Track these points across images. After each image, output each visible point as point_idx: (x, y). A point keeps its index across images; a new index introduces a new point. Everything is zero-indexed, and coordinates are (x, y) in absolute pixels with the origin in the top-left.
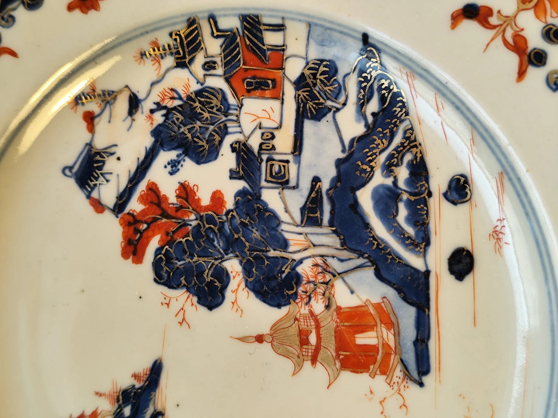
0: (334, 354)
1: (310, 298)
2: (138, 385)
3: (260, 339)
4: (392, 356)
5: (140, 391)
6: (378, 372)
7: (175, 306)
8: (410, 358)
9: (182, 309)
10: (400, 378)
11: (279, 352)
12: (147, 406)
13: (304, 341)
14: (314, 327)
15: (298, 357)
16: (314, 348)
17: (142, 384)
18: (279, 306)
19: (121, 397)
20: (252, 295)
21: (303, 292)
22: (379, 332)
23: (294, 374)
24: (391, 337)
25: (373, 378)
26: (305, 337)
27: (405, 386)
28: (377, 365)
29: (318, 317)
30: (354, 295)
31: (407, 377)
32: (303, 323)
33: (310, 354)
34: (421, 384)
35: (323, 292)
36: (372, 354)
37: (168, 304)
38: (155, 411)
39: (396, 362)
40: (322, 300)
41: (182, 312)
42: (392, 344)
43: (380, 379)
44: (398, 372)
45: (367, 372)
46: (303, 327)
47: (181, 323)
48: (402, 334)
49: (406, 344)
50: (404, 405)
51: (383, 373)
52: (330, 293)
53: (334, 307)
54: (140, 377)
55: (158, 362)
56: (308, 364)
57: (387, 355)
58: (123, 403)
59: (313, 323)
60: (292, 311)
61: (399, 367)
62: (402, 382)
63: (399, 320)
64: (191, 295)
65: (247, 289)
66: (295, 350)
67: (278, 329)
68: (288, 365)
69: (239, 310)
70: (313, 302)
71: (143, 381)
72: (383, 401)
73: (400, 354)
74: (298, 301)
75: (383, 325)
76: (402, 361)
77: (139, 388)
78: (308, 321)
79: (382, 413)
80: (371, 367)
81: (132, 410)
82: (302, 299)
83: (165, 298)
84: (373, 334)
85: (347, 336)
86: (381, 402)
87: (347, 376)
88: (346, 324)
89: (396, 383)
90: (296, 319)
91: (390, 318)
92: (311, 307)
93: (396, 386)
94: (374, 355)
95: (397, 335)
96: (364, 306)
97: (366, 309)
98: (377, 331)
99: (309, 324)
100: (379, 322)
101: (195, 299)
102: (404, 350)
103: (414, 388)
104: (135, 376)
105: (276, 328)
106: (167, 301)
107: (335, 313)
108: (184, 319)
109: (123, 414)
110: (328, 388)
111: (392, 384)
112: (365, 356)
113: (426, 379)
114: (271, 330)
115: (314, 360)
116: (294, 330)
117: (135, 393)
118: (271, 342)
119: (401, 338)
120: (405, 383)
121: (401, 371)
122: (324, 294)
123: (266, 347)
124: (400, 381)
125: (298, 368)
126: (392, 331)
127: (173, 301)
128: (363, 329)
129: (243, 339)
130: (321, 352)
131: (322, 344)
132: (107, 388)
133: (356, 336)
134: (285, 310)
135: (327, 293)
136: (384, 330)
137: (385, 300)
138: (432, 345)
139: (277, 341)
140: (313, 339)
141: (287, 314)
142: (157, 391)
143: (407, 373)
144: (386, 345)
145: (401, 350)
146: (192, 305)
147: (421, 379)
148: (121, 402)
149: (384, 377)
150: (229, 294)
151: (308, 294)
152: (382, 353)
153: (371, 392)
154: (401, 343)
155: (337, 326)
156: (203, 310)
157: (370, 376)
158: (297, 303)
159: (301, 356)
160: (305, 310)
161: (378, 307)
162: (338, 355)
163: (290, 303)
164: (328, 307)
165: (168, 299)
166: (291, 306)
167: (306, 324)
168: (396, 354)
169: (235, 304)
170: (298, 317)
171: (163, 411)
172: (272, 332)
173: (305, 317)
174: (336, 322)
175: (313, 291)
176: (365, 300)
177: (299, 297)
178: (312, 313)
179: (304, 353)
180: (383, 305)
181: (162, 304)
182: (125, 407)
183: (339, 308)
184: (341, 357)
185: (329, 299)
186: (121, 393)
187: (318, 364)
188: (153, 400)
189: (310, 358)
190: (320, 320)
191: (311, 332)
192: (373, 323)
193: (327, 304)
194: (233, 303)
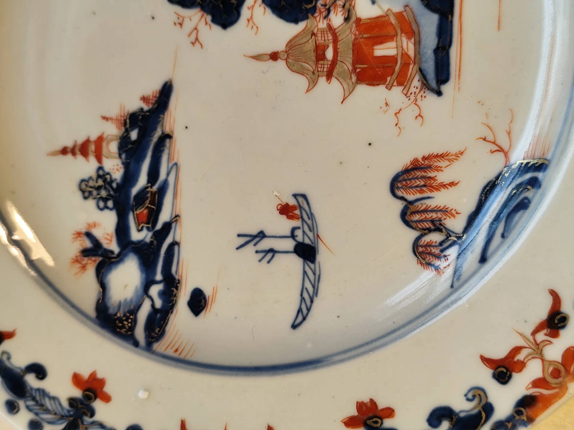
0: (351, 68)
1: (329, 11)
2: (146, 108)
3: (274, 56)
4: (411, 66)
5: (148, 114)
6: (395, 84)
7: (188, 25)
8: (430, 67)
9: (196, 29)
10: (417, 88)
11: (294, 69)
12: (155, 129)
13: (320, 56)
14: (332, 41)
15: (313, 73)
16: (330, 63)
17: (151, 106)
18: (296, 21)
19: (128, 121)
20: (268, 11)
21: (322, 5)
22: (399, 43)
23: (307, 91)
24: (411, 47)
25: (390, 90)
26: (321, 53)
27: (422, 96)
28: (395, 76)
29: (337, 31)
30: (375, 6)
31: (425, 87)
32: (320, 38)
33: (325, 70)
34: (439, 93)
35: (342, 4)
36: (390, 65)
37: (181, 24)
38: (163, 133)
39: (414, 72)
40: (342, 13)
41: (195, 32)
42: (411, 53)
43: (397, 90)
44: (416, 82)
45: (384, 84)
46: (320, 40)
47: (193, 44)
48: (423, 43)
49: (426, 53)
50: (419, 115)
51: (400, 84)
52: (350, 5)
53: (353, 19)
54: (149, 99)
55: (168, 84)
56: (322, 80)
57: (406, 65)
58: (130, 127)
59: (330, 37)
60: (309, 26)
61: (417, 78)
62: (419, 92)
63: (421, 29)
64: (205, 15)
65: (263, 5)
66: (310, 67)
67: (293, 45)
68: (302, 81)
69: (255, 28)
70: (332, 15)
71: (152, 103)
72: (399, 112)
73: (420, 64)
74: (316, 15)
75: (403, 35)
76: (421, 70)
77: (148, 111)
78: (326, 35)
79: (396, 125)
80: (389, 79)
81: (139, 134)
82: (321, 13)
83: (178, 18)
84: (392, 44)
85: (365, 48)
86: (396, 114)
87: (363, 90)
88: (365, 36)
89: (413, 94)
90: (313, 34)
91: (411, 26)
92: (330, 20)
93: (412, 97)
94: (392, 66)
95: (418, 44)
96: (384, 16)
97: (387, 18)
98: (396, 41)
99: (326, 38)
100: (399, 32)
101: (209, 18)
102: (424, 59)
103: (431, 97)
104: (144, 99)
105: (292, 45)
106: (180, 20)
107: (354, 25)
108: (197, 39)
109: (129, 138)
110: (342, 102)
111: (409, 94)
112: (383, 67)
113: (444, 88)
114: (286, 47)
115: (329, 76)
116: (310, 46)
117: (143, 116)
118: (286, 59)
119: (422, 47)
120: (422, 93)
121: (419, 81)
122: (344, 6)
123: (281, 64)
124: (417, 91)
125: (313, 83)
126: (413, 40)
127: (187, 21)
128: (382, 39)
129: (257, 58)
130: (337, 66)
131: (339, 58)
132: (114, 111)
133: (375, 47)
134: (302, 25)
135: (347, 5)
136: (404, 40)
137: (407, 8)
138: (454, 52)
139: (293, 58)
140: (329, 54)
141: (304, 29)
142: (166, 114)
143: (425, 82)
144: (405, 55)
145: (420, 59)
146: (206, 23)
147: (439, 88)
148: (128, 126)
149: (401, 88)
150: (245, 12)
151: (327, 7)
152: (401, 64)
153: (387, 104)
154: (421, 52)
155: (356, 39)
156: (217, 29)
157: (386, 87)
158: (315, 17)
159: (316, 72)
160: (323, 25)
161: (399, 16)
162: (354, 69)
163: (307, 18)
164: (347, 19)
165: (181, 19)
166: (309, 20)
167: (323, 39)
168: (415, 64)
169: (251, 21)
170: (315, 31)
171: (171, 134)
172: (288, 49)
173: (323, 31)
174: (355, 34)
175: (333, 4)
176: (386, 9)
177: (317, 11)
178: (330, 27)
179: (319, 69)
180: (404, 14)
181: (175, 24)
182: (132, 130)
183: (358, 20)
184: (358, 70)
185: (349, 11)
186: (128, 117)
187: (334, 80)
188: (161, 123)
189: (325, 73)
190: (338, 34)
191: (328, 46)
192: (393, 33)
193: (346, 16)
194: (248, 20)
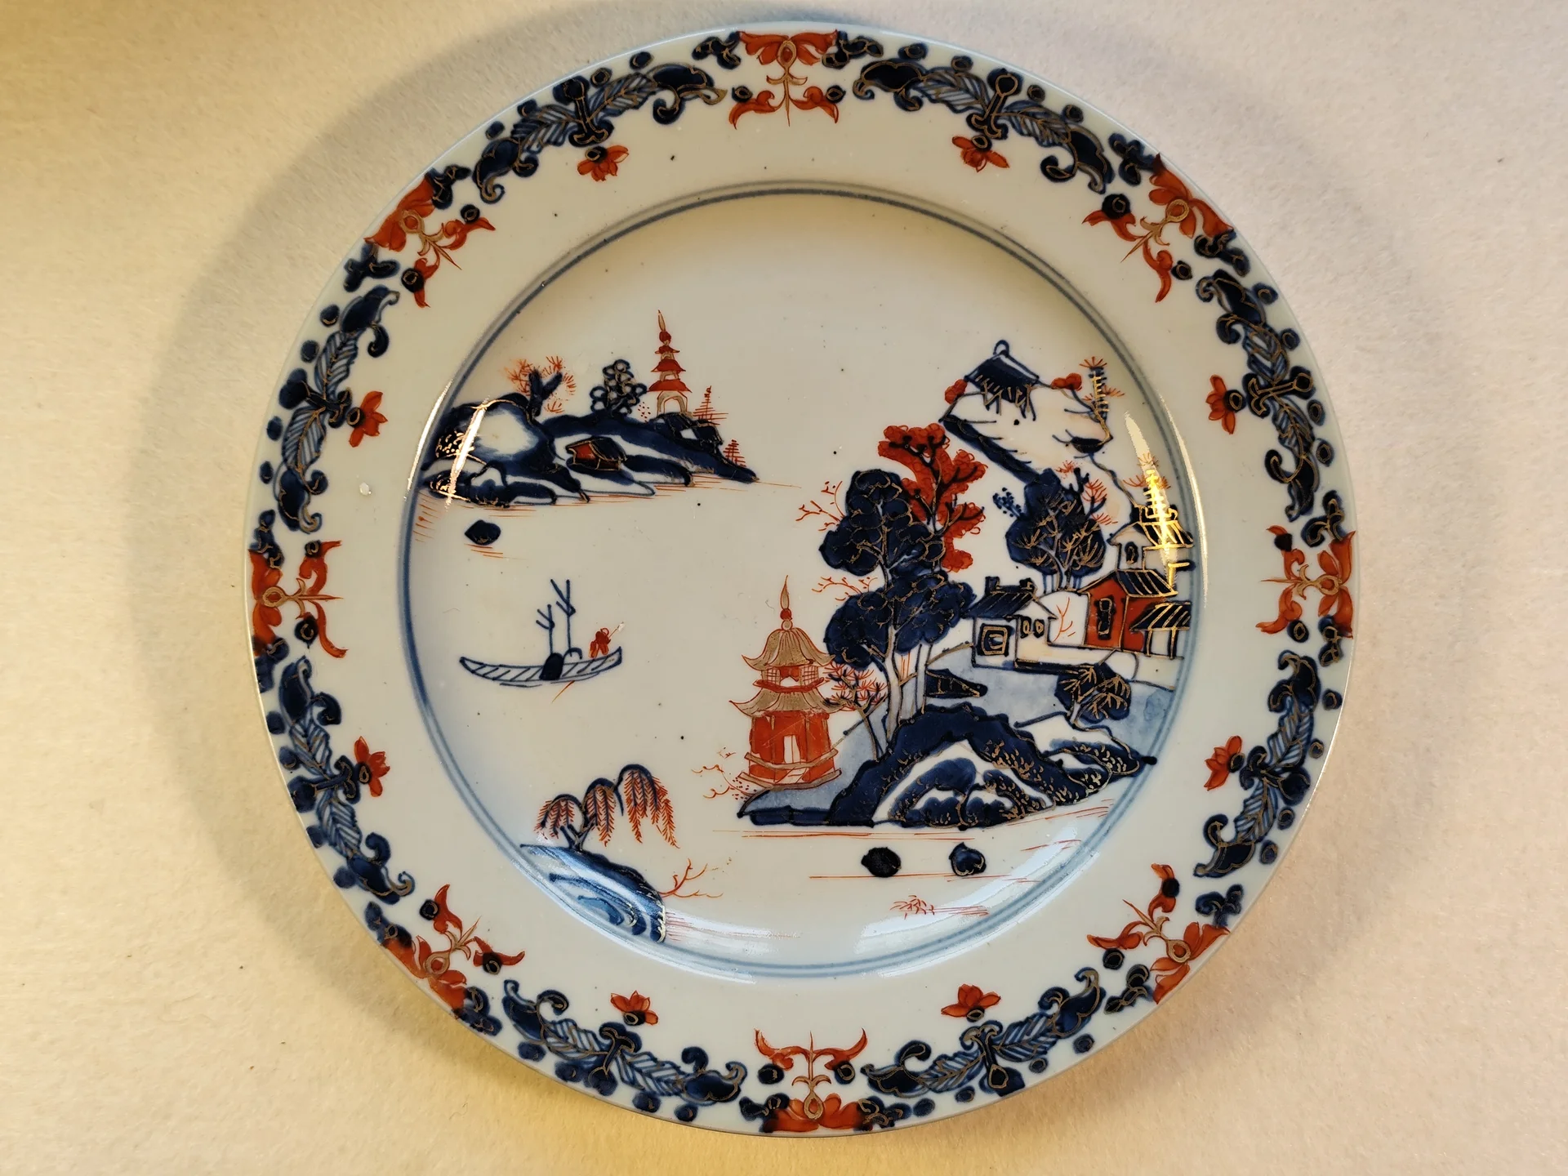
0: (770, 709)
1: (838, 680)
2: (722, 448)
3: (786, 614)
4: (772, 781)
5: (715, 452)
6: (752, 763)
7: (825, 501)
8: (771, 802)
9: (821, 511)
10: (747, 789)
11: (770, 639)
12: (696, 463)
13: (785, 672)
14: (803, 684)
15: (766, 664)
16: (778, 683)
17: (724, 455)
18: (826, 640)
19: (706, 425)
20: (840, 604)
21: (845, 671)
22: (799, 766)
23: (744, 658)
24: (794, 780)
25: (745, 757)
26: (790, 673)
27: (737, 795)
28: (761, 762)
29: (814, 690)
30: (842, 736)
31: (748, 798)
32: (806, 670)
33: (770, 678)
34: (740, 815)
35: (845, 696)
36: (774, 756)
37: (826, 491)
38: (691, 473)
39: (766, 785)
40: (835, 696)
41: (817, 510)
42: (787, 780)
43: (745, 766)
44: (753, 788)
45: (752, 750)
46: (804, 670)
47: (802, 508)
48: (799, 793)
49: (787, 797)
50: (716, 794)
51: (752, 769)
52: (844, 706)
53: (827, 710)
54: (733, 452)
55: (753, 477)
56: (757, 676)
57: (772, 774)
58: (698, 428)
59: (807, 683)
60: (821, 656)
61: (759, 789)
62: (742, 792)
63: (814, 790)
64: (838, 523)
65: (847, 598)
66: (773, 659)
67: (801, 641)
68: (756, 651)
69: (820, 588)
70: (833, 683)
71: (728, 456)
72: (719, 770)
73: (774, 790)
74: (834, 664)
75: (808, 769)
76: (767, 792)
77: (718, 450)
78: (810, 677)
79: (705, 768)
80: (758, 755)
81: (690, 440)
82: (836, 670)
83: (834, 487)
84: (797, 758)
85: (792, 726)
86: (717, 766)
87: (746, 724)
88: (808, 726)
89: (740, 785)
90: (811, 662)
91: (816, 779)
92: (827, 681)
93: (736, 784)
94: (772, 758)
95: (797, 787)
96: (830, 747)
97: (827, 749)
98: (800, 762)
99: (806, 678)
100: (811, 765)
101: (833, 528)
102: (779, 794)
103: (736, 806)
104: (734, 445)
105: (800, 634)
106: (831, 490)
107: (820, 711)
108: (808, 513)
109: (685, 428)
110: (731, 702)
111: (739, 780)
112: (771, 748)
113: (747, 819)
114: (798, 629)
115: (761, 684)
116: (798, 659)
117: (712, 444)
118: (783, 629)
119: (794, 792)
120: (742, 795)
121: (755, 790)
122: (842, 697)
123: (777, 623)
124: (743, 790)
125: (754, 664)
126: (801, 781)
127: (829, 498)
128: (803, 746)
129: (785, 592)
130: (773, 693)
131: (782, 694)
132: (717, 405)
133: (794, 737)
134: (822, 647)
135: (844, 702)
136: (802, 771)
137: (838, 773)
138: (787, 828)
139: (784, 637)
140: (788, 683)
141: (817, 650)
142: (716, 476)
143: (754, 798)
144: (785, 773)
145: (780, 790)
146: (827, 525)
147: (747, 814)
148: (700, 425)
149: (747, 771)
150: (840, 574)
151: (842, 677)
152: (775, 769)
153: (728, 755)
154: (787, 791)
155: (804, 714)
156: (820, 539)
157: (748, 753)
158: (831, 663)
159: (767, 667)
160: (822, 673)
161: (830, 764)
162: (769, 714)
163: (831, 654)
164: (827, 702)
165: (833, 491)
166: (828, 655)
167: (806, 674)
168: (774, 785)
169: (829, 582)
170: (815, 664)
171: (691, 483)
172: (794, 630)
173: (815, 673)
174: (810, 713)
175: (846, 684)
176: (837, 748)
177: (839, 665)
178: (820, 681)
179: (770, 671)
180: (832, 770)
181: (828, 483)
182: (694, 431)
183: (826, 716)
184: (768, 718)
185: (837, 704)
186: (710, 425)
187: (759, 689)
188: (705, 470)
189: (765, 679)
190: (810, 692)
191: (797, 681)
192: (810, 757)
193: (831, 701)
194: (829, 580)
